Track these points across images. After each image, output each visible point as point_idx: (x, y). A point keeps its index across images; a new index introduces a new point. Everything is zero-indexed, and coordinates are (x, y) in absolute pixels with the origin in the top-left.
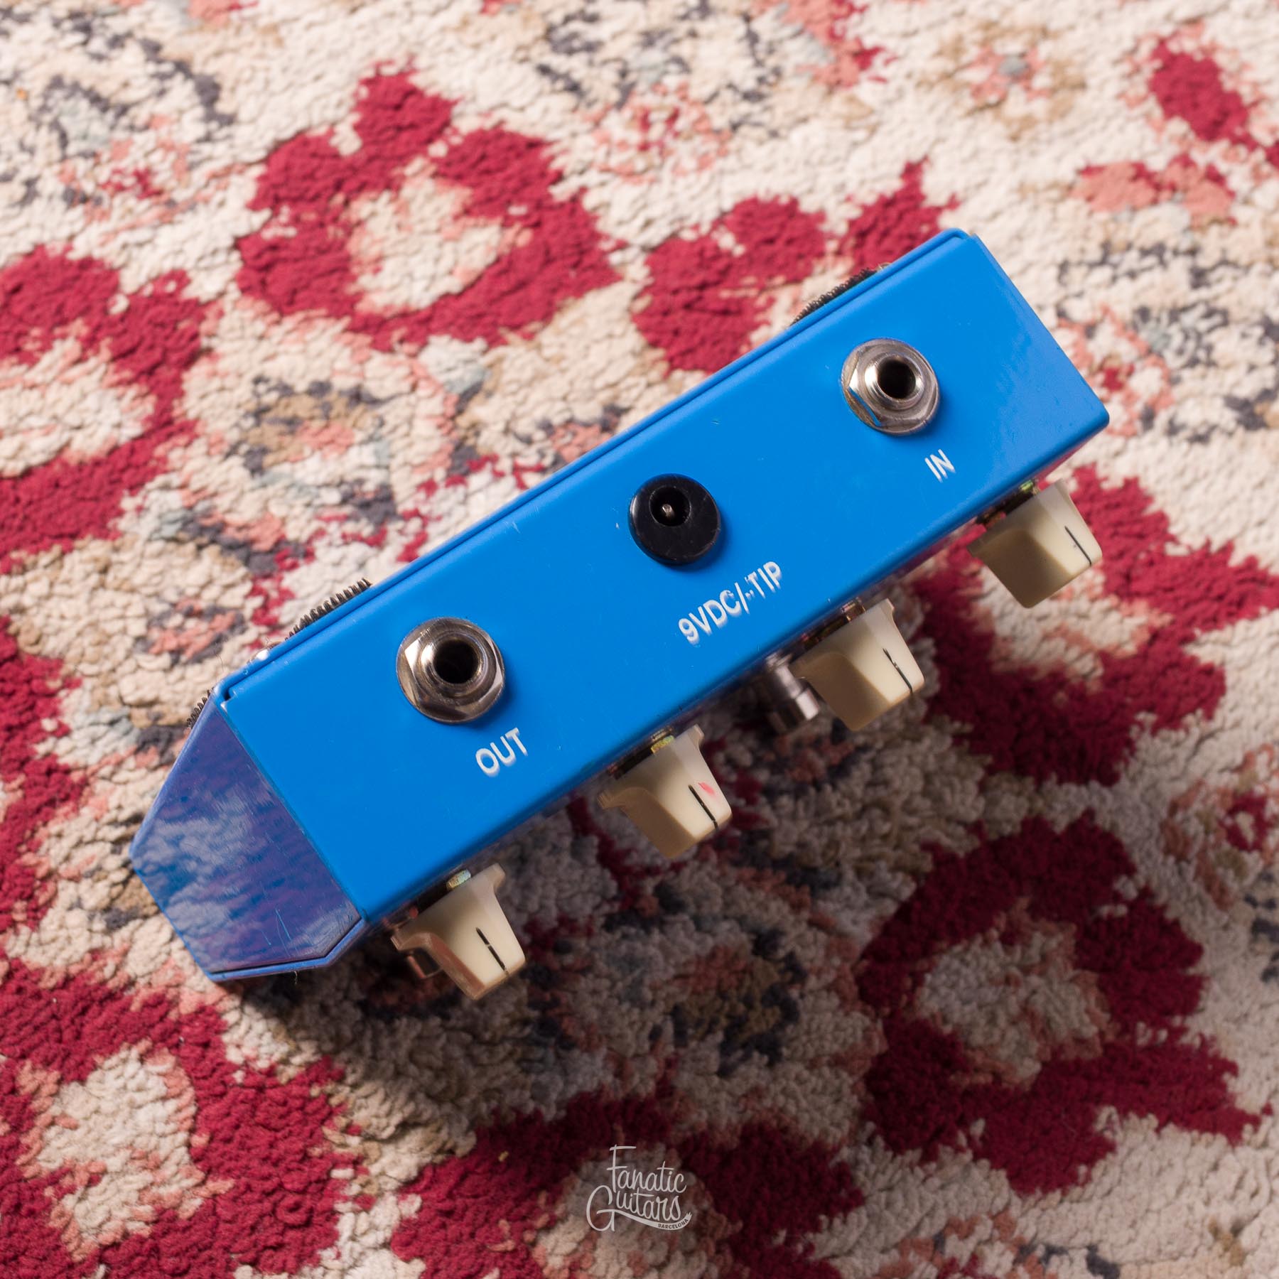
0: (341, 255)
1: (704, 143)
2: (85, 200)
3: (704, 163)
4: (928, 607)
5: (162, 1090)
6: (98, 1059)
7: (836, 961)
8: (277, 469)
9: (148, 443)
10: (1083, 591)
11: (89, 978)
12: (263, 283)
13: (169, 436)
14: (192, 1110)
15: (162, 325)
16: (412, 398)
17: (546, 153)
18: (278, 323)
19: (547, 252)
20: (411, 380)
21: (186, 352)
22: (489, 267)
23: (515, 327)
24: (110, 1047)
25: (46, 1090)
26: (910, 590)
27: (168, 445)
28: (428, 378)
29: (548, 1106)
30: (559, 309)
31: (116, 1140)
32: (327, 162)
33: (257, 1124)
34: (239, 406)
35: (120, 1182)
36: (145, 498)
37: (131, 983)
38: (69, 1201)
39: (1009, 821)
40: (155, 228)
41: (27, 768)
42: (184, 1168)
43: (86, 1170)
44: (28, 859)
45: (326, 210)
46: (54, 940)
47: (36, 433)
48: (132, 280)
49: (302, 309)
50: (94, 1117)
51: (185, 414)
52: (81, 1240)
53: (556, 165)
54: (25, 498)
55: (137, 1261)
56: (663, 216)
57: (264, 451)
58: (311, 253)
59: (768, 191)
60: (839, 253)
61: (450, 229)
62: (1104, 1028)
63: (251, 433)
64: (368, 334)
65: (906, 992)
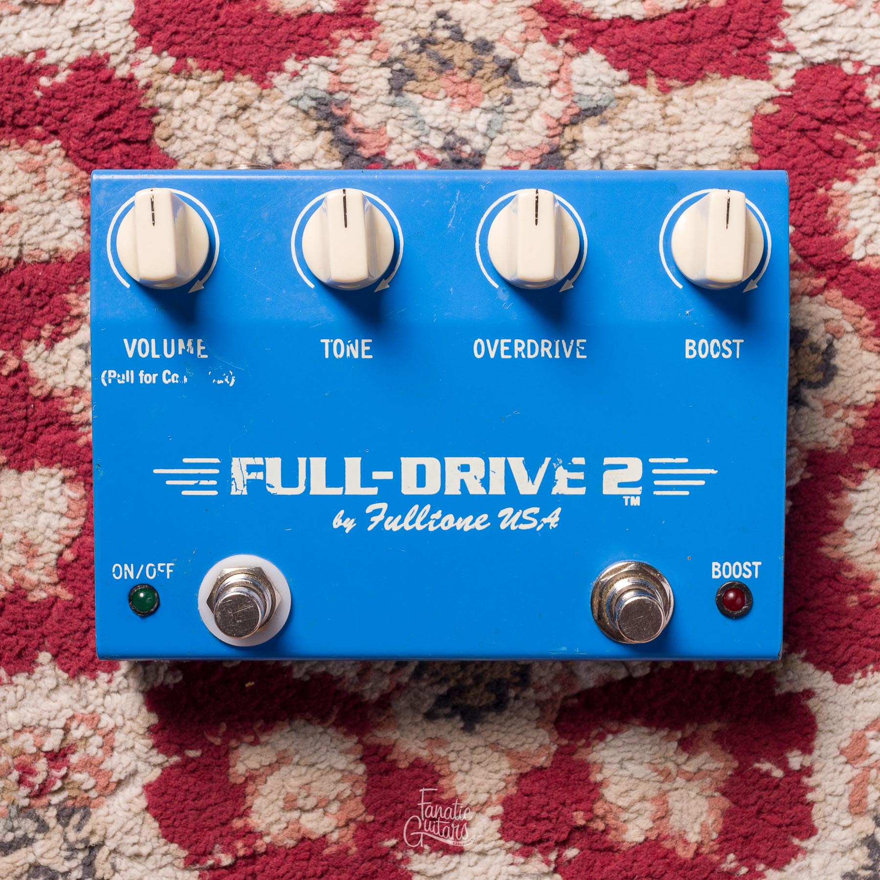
4: (808, 475)
5: (65, 510)
6: (37, 463)
7: (557, 688)
8: (410, 96)
9: (333, 23)
11: (62, 406)
13: (351, 26)
14: (76, 533)
16: (545, 93)
20: (554, 77)
24: (49, 461)
26: (804, 455)
27: (346, 33)
29: (300, 669)
30: (703, 78)
31: (16, 524)
34: (415, 29)
36: (304, 67)
44: (71, 297)
46: (55, 364)
50: (14, 500)
51: (373, 13)
57: (412, 76)
62: (706, 842)
63: (410, 56)
64: (547, 20)
65: (587, 738)
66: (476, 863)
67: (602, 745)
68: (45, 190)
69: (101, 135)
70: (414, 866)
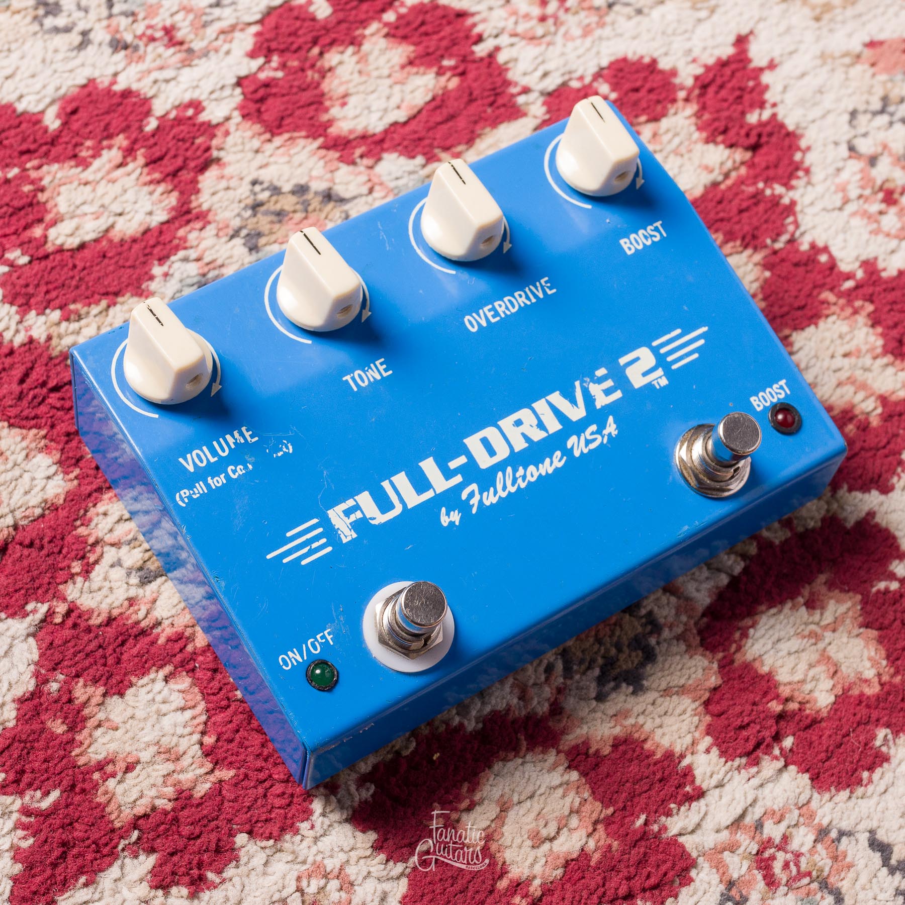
0: (316, 92)
1: (587, 17)
2: (126, 47)
3: (587, 31)
5: (182, 703)
6: (134, 679)
7: (684, 618)
8: (268, 248)
9: (172, 227)
10: (868, 351)
11: (127, 619)
12: (259, 111)
13: (188, 222)
14: (204, 718)
15: (183, 140)
16: (370, 198)
17: (469, 21)
18: (270, 141)
19: (471, 94)
20: (369, 185)
21: (202, 160)
22: (428, 103)
23: (446, 149)
24: (143, 671)
25: (94, 701)
27: (188, 228)
28: (381, 184)
29: (469, 720)
30: (479, 136)
31: (146, 739)
32: (307, 24)
33: (252, 730)
34: (240, 202)
35: (150, 769)
36: (170, 267)
37: (158, 623)
38: (111, 783)
39: (812, 518)
40: (179, 69)
41: (81, 464)
42: (198, 761)
43: (124, 760)
44: (82, 531)
45: (306, 58)
46: (100, 589)
47: (89, 217)
48: (160, 107)
49: (288, 131)
50: (130, 721)
51: (200, 206)
52: (121, 812)
53: (477, 30)
54: (80, 264)
55: (162, 827)
56: (557, 69)
57: (259, 235)
58: (295, 90)
59: (635, 53)
60: (687, 100)
61: (398, 76)
62: (881, 671)
63: (249, 221)
64: (337, 150)
65: (735, 642)
66: (721, 797)
67: (750, 642)
68: (7, 459)
69: (31, 393)
70: (673, 831)
